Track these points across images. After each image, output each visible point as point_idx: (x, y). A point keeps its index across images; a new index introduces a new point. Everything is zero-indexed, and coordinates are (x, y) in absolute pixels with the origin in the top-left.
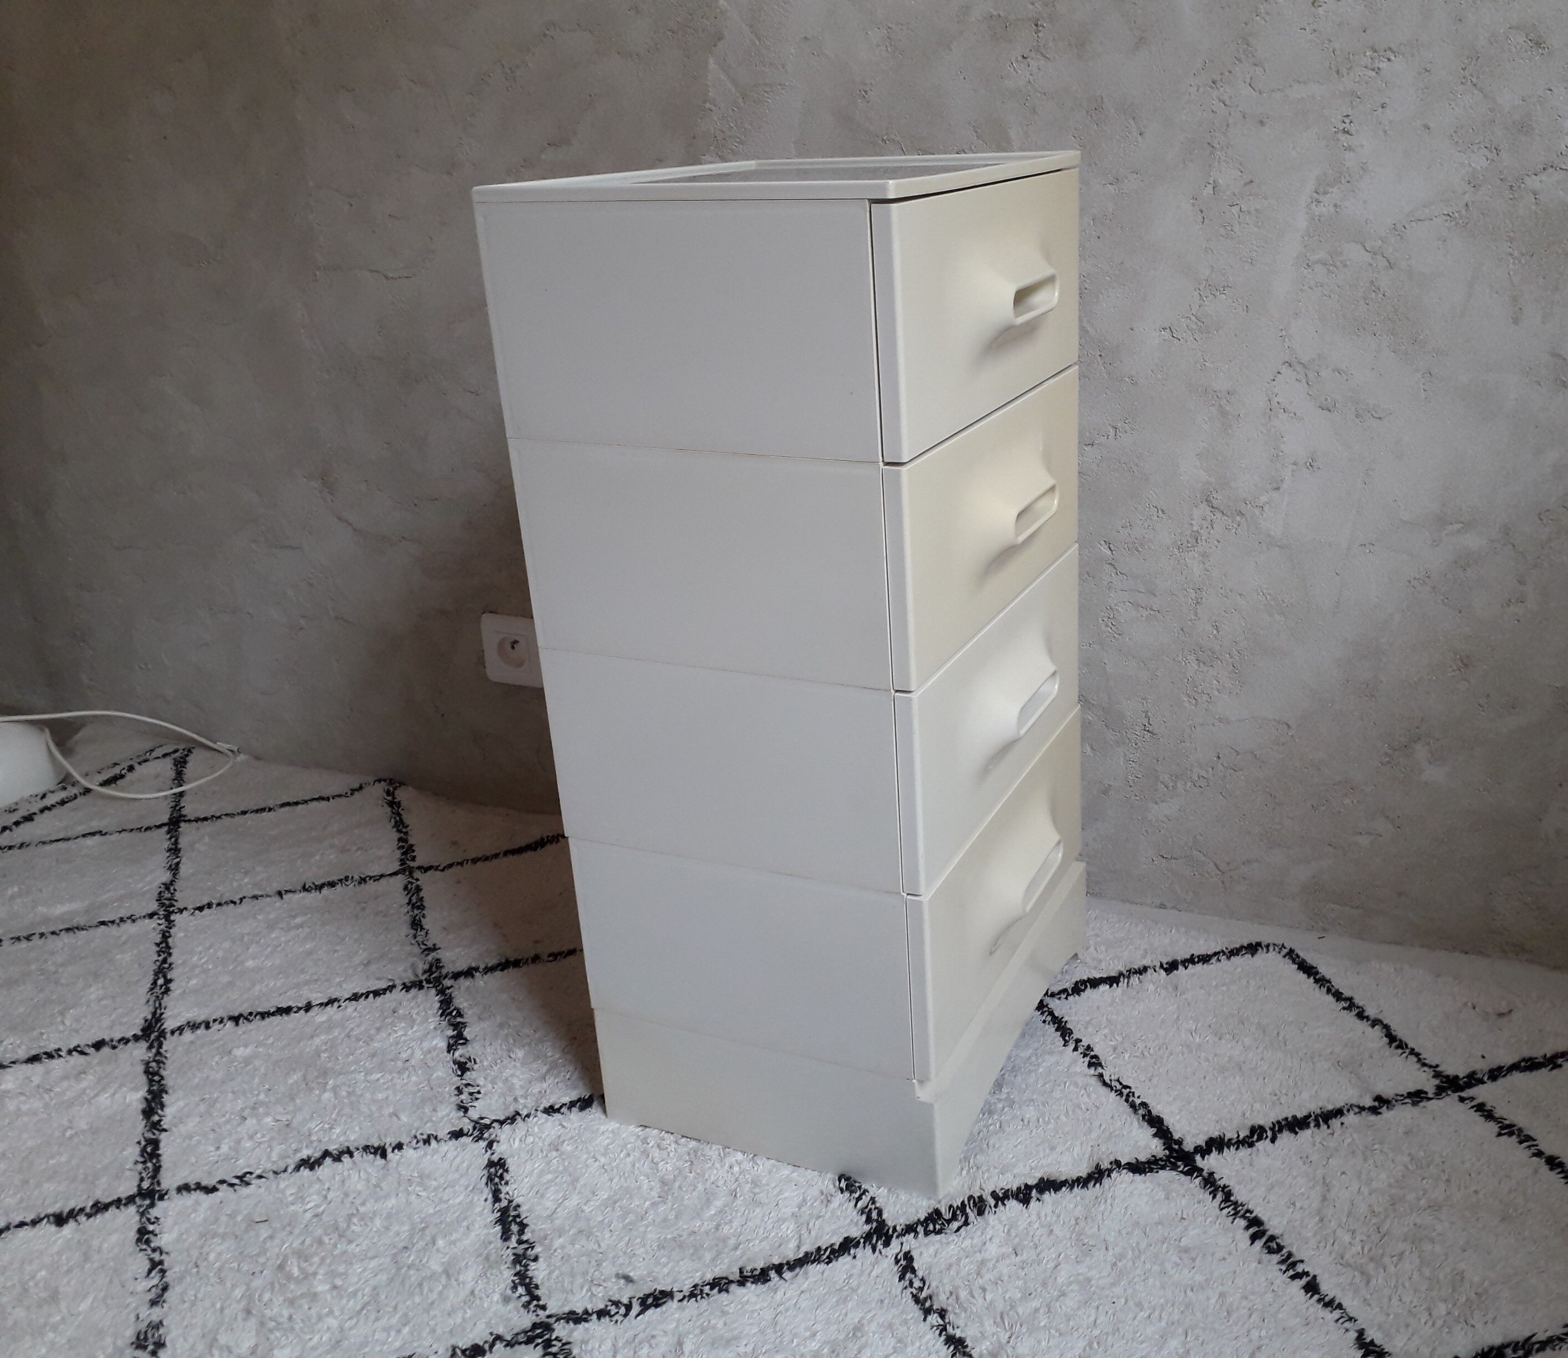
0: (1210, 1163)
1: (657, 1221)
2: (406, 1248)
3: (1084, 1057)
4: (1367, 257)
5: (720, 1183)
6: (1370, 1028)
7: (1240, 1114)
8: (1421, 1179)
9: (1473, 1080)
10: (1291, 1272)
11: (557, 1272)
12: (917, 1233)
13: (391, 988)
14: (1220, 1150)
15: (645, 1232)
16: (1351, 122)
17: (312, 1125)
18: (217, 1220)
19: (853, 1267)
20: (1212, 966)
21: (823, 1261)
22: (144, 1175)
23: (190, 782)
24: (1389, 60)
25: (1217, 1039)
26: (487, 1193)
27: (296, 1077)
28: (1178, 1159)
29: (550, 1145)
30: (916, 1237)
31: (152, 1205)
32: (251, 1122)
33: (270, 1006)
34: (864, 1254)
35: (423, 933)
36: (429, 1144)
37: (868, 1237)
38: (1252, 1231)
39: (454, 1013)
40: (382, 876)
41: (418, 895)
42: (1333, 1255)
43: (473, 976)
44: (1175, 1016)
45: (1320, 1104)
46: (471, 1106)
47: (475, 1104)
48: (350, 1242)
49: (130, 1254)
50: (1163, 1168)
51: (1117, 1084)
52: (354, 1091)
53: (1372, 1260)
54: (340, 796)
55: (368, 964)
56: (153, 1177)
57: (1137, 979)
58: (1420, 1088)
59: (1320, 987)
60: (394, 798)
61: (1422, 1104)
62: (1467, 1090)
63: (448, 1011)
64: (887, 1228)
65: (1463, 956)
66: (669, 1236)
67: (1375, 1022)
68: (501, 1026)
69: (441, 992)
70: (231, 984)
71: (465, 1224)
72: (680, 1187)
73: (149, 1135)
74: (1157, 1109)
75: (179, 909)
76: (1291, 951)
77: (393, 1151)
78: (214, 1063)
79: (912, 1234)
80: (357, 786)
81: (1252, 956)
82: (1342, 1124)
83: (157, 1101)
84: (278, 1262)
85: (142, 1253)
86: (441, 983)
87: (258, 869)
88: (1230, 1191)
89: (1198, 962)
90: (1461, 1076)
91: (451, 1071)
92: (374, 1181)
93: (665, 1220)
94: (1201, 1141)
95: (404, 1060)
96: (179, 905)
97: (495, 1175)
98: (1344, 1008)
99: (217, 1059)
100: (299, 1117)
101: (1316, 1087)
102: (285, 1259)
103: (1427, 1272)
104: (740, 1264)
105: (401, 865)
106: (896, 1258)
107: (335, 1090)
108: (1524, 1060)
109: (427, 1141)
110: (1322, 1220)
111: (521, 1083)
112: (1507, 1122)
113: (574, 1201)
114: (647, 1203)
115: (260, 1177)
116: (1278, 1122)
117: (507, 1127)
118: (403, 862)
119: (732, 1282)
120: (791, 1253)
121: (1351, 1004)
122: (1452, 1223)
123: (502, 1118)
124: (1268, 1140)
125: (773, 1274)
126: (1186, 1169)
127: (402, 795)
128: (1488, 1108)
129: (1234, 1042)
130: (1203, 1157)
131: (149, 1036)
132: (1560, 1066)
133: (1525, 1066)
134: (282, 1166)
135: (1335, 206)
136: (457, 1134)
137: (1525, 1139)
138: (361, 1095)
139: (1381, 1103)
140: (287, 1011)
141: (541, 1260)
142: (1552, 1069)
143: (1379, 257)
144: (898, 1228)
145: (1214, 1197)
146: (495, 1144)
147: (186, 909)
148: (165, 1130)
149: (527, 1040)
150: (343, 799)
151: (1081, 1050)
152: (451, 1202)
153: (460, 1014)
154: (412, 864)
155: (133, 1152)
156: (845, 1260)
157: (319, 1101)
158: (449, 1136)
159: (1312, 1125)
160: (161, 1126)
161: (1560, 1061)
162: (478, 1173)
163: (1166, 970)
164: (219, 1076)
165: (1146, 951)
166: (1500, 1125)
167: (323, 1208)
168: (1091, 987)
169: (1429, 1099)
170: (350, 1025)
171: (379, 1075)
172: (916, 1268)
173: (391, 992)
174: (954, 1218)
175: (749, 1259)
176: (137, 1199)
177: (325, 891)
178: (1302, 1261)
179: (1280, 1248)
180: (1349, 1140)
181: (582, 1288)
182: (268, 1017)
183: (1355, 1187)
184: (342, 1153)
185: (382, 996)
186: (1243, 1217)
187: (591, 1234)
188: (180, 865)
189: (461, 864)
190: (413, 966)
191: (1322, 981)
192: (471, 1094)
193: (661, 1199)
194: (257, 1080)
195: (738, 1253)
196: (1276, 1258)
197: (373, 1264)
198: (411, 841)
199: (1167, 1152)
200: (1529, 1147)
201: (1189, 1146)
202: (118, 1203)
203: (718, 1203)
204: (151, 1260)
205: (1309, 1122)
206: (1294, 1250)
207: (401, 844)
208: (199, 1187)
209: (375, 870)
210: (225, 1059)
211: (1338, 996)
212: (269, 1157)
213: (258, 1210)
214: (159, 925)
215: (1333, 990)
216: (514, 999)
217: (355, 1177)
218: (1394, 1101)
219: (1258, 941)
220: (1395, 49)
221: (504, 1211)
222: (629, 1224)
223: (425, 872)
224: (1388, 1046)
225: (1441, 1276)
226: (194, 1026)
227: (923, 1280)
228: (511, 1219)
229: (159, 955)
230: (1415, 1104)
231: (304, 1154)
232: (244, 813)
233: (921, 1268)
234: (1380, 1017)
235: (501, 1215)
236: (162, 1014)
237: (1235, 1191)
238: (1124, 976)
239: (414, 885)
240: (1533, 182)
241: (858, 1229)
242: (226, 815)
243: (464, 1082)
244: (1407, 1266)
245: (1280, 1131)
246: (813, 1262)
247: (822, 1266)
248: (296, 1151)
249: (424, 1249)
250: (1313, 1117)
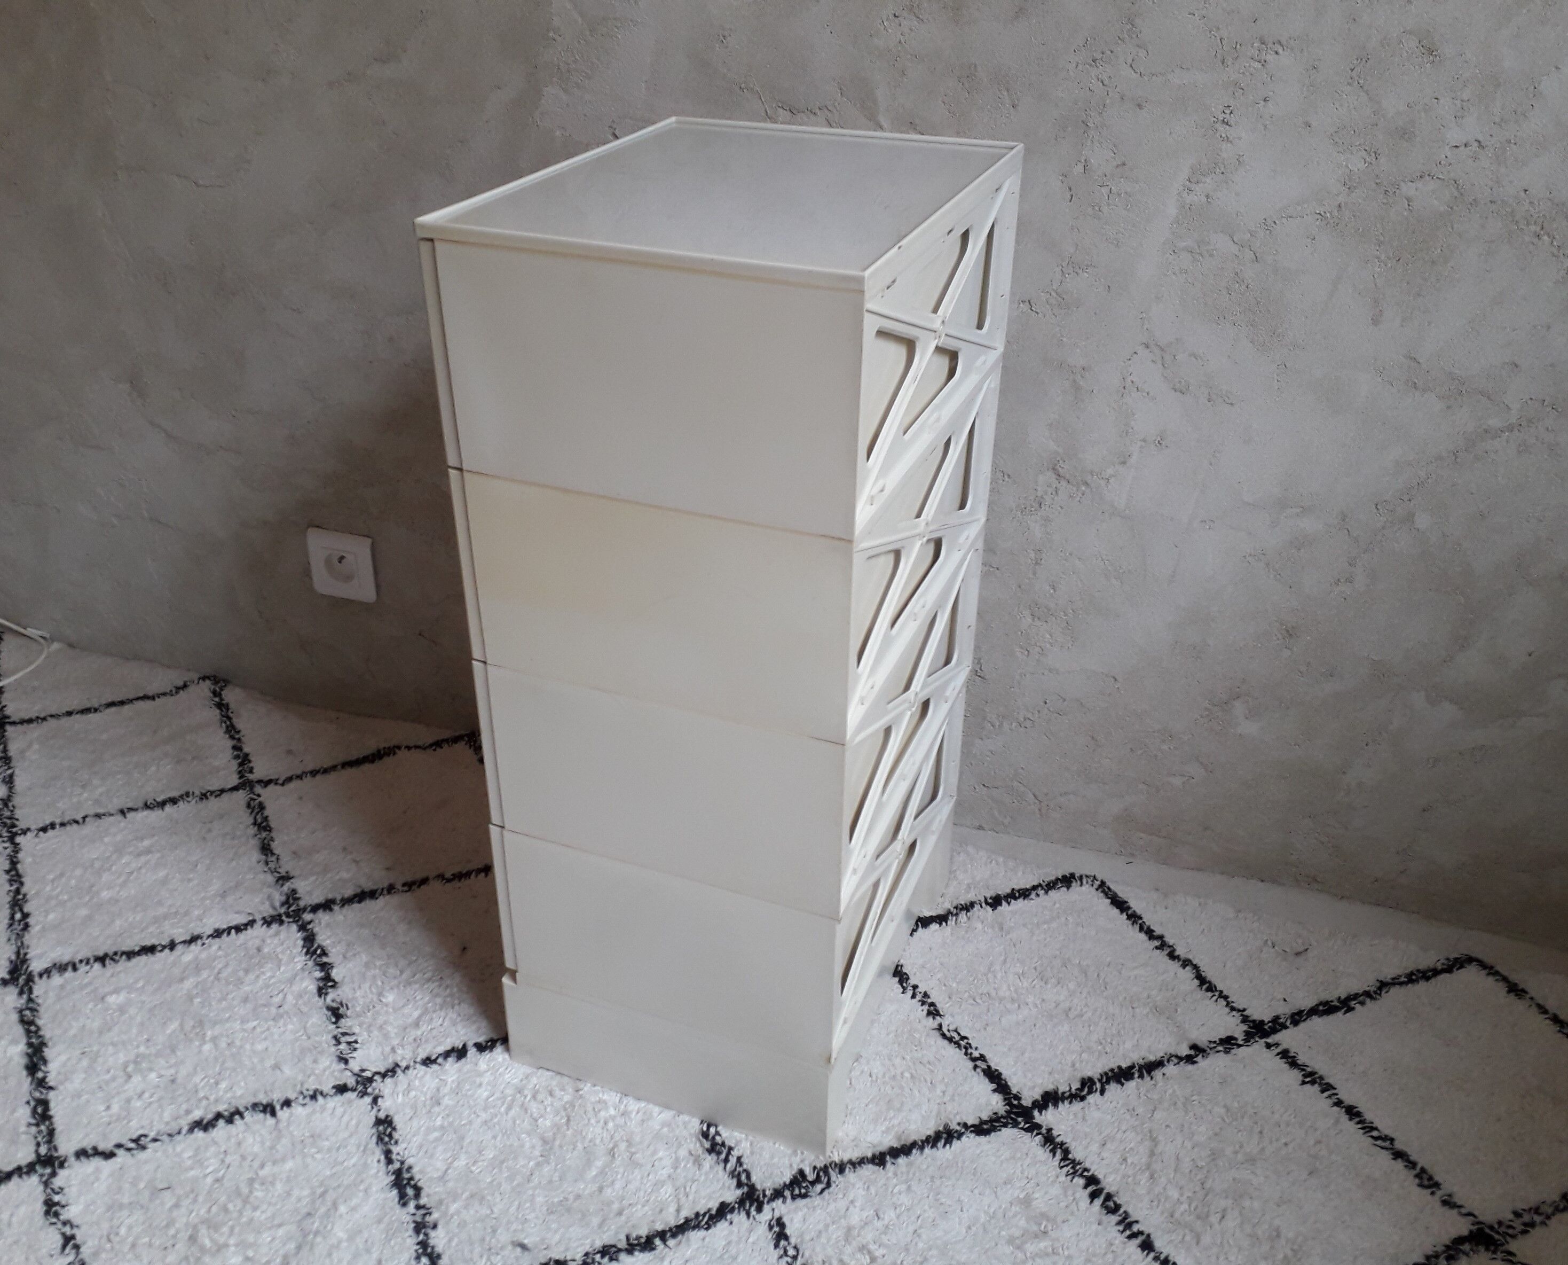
0: (1046, 1118)
1: (542, 1183)
2: (309, 1214)
3: (922, 1005)
4: (1234, 249)
5: (598, 1141)
6: (1181, 969)
7: (1070, 1065)
8: (1236, 1130)
9: (1277, 1025)
10: (1128, 1233)
11: (456, 1240)
12: (785, 1198)
13: (251, 923)
14: (1056, 1105)
15: (533, 1195)
16: (1231, 113)
17: (197, 1079)
18: (120, 1189)
19: (731, 1233)
20: (1032, 902)
21: (702, 1227)
22: (39, 1139)
23: (8, 676)
24: (1277, 53)
25: (1042, 984)
26: (378, 1154)
27: (173, 1026)
28: (1018, 1115)
29: (432, 1099)
30: (784, 1202)
31: (54, 1174)
32: (137, 1079)
33: (132, 944)
34: (739, 1218)
35: (274, 858)
36: (316, 1100)
37: (741, 1202)
38: (1090, 1189)
39: (319, 952)
40: (222, 791)
41: (262, 814)
42: (1166, 1215)
43: (331, 910)
44: (1002, 958)
45: (1143, 1054)
46: (351, 1057)
47: (355, 1054)
48: (255, 1209)
49: (41, 1229)
50: (1005, 1125)
51: (955, 1035)
52: (233, 1042)
53: (1199, 1217)
54: (164, 694)
55: (224, 895)
56: (50, 1141)
57: (965, 916)
58: (1229, 1034)
59: (1133, 924)
60: (222, 699)
61: (1233, 1051)
62: (1273, 1036)
63: (313, 949)
64: (757, 1193)
65: (1260, 884)
66: (556, 1200)
67: (1186, 963)
68: (367, 965)
69: (303, 928)
70: (90, 918)
71: (362, 1187)
72: (561, 1146)
73: (37, 1095)
74: (996, 1062)
75: (21, 829)
76: (1103, 883)
77: (282, 1108)
78: (88, 1011)
79: (781, 1200)
80: (181, 684)
81: (1068, 889)
82: (1164, 1074)
83: (38, 1055)
84: (189, 1233)
85: (53, 1227)
86: (300, 918)
87: (96, 782)
88: (1068, 1148)
89: (1019, 897)
90: (1266, 1020)
91: (325, 1019)
92: (268, 1144)
93: (550, 1182)
94: (1037, 1094)
95: (277, 1006)
96: (22, 825)
97: (384, 1133)
98: (1157, 948)
99: (90, 1006)
100: (183, 1072)
101: (1137, 1036)
102: (195, 1227)
103: (1248, 1229)
104: (626, 1231)
105: (240, 778)
106: (770, 1224)
107: (214, 1039)
108: (1321, 1004)
109: (313, 1097)
110: (1152, 1177)
111: (396, 1030)
112: (1309, 1069)
113: (462, 1162)
114: (531, 1163)
115: (155, 1140)
116: (1106, 1074)
117: (388, 1080)
118: (241, 774)
119: (620, 1250)
120: (671, 1219)
121: (1163, 945)
122: (1266, 1177)
123: (383, 1070)
124: (1098, 1093)
125: (657, 1241)
126: (1027, 1125)
127: (231, 695)
128: (1292, 1054)
129: (1059, 987)
130: (1040, 1112)
131: (17, 979)
132: (1353, 1009)
133: (1323, 1010)
134: (174, 1127)
135: (1207, 196)
136: (342, 1089)
137: (1327, 1087)
138: (241, 1047)
139: (1197, 1051)
140: (150, 950)
141: (440, 1227)
142: (1346, 1012)
143: (1247, 250)
144: (768, 1193)
145: (1054, 1155)
146: (380, 1100)
147: (29, 829)
148: (51, 1088)
149: (395, 982)
150: (168, 697)
151: (919, 997)
152: (345, 1164)
153: (324, 953)
154: (251, 777)
155: (24, 1114)
156: (722, 1226)
157: (200, 1052)
158: (334, 1090)
159: (1136, 1075)
160: (47, 1083)
161: (1352, 1003)
162: (367, 1132)
163: (991, 905)
164: (96, 1024)
165: (969, 886)
166: (1303, 1073)
167: (222, 1172)
168: (922, 927)
169: (1239, 1046)
170: (219, 965)
171: (255, 1023)
172: (789, 1234)
173: (252, 927)
174: (818, 1180)
175: (633, 1226)
176: (38, 1167)
177: (168, 808)
178: (1137, 1222)
179: (1117, 1207)
180: (1170, 1091)
181: (481, 1256)
182: (134, 957)
183: (1179, 1140)
184: (232, 1115)
185: (244, 932)
186: (1081, 1175)
187: (483, 1198)
188: (15, 777)
189: (300, 777)
190: (269, 898)
191: (1134, 918)
192: (349, 1043)
193: (543, 1158)
194: (134, 1031)
195: (623, 1218)
196: (1115, 1218)
197: (280, 1232)
198: (246, 749)
199: (1008, 1107)
200: (1329, 1097)
201: (1027, 1102)
202: (18, 1171)
203: (599, 1163)
204: (63, 1234)
205: (1133, 1074)
206: (1130, 1211)
207: (235, 753)
208: (97, 1152)
209: (215, 785)
210: (100, 1006)
211: (1150, 933)
212: (161, 1117)
213: (159, 1175)
214: (6, 848)
215: (1145, 928)
216: (374, 935)
217: (250, 1140)
218: (1208, 1049)
219: (1072, 871)
220: (1284, 43)
221: (398, 1173)
222: (518, 1185)
223: (266, 786)
224: (1199, 989)
225: (1260, 1232)
226: (62, 968)
227: (795, 1247)
228: (405, 1182)
229: (11, 885)
230: (1227, 1051)
231: (197, 1115)
232: (69, 714)
233: (793, 1235)
234: (1190, 957)
235: (396, 1179)
236: (26, 954)
237: (1072, 1148)
238: (952, 914)
239: (257, 802)
240: (1408, 189)
241: (732, 1195)
242: (52, 716)
243: (340, 1030)
244: (1231, 1222)
245: (1108, 1082)
246: (694, 1228)
247: (701, 1233)
248: (188, 1112)
249: (327, 1215)
250: (1137, 1068)
